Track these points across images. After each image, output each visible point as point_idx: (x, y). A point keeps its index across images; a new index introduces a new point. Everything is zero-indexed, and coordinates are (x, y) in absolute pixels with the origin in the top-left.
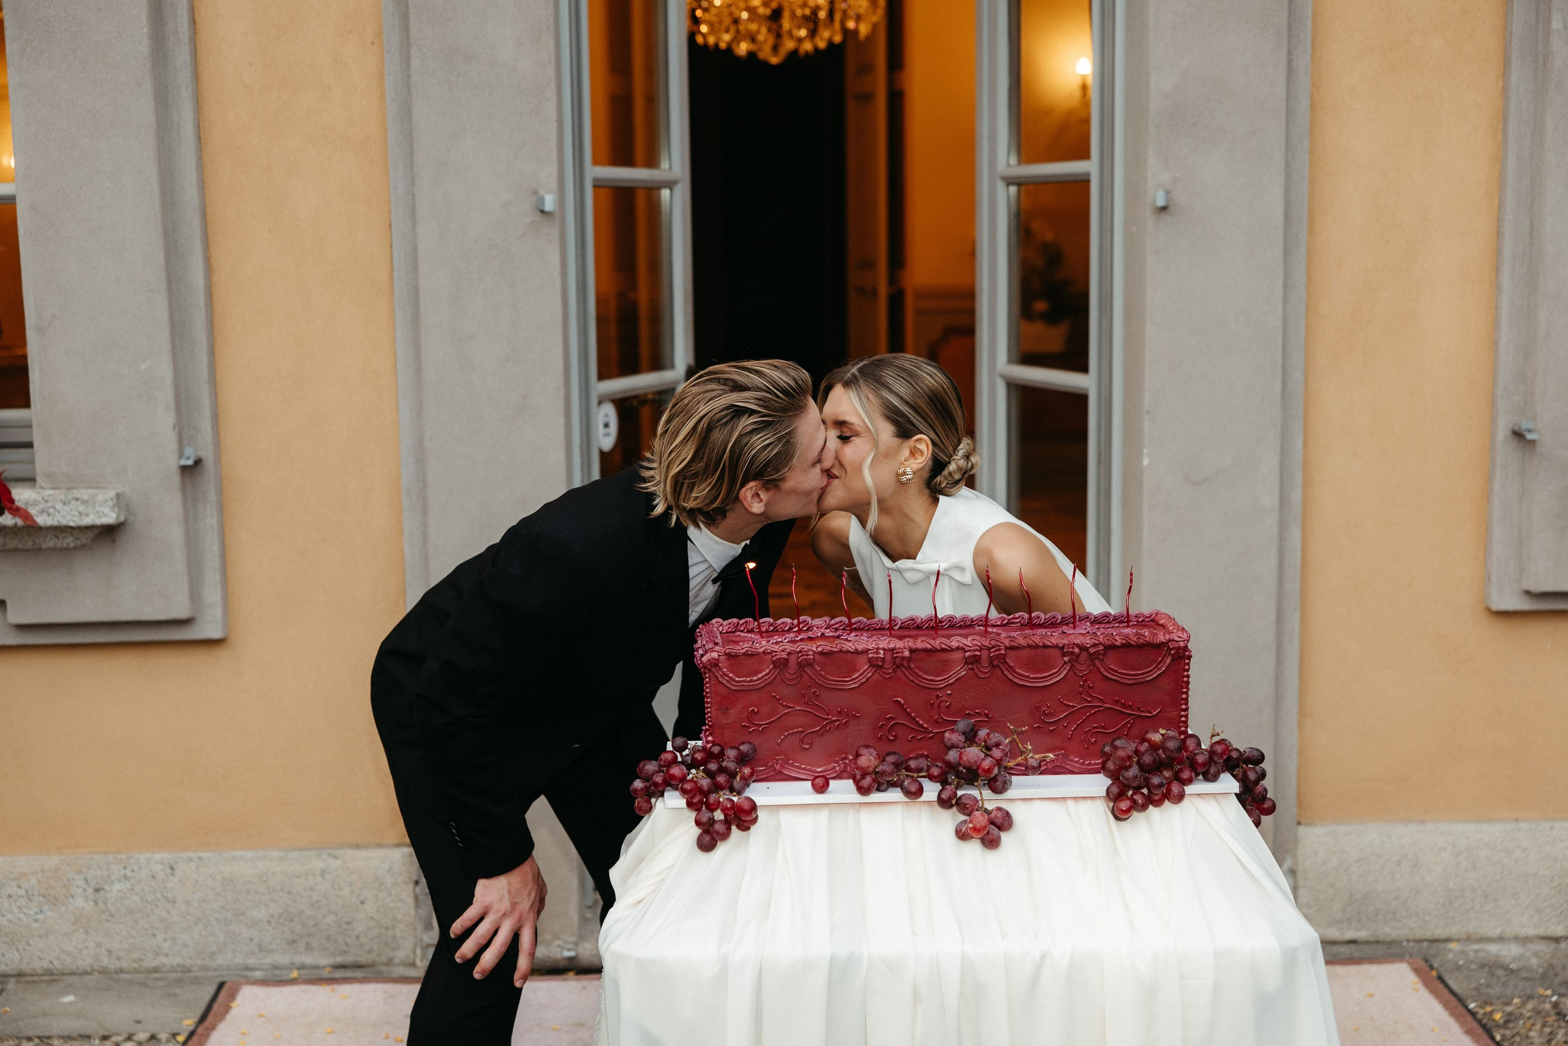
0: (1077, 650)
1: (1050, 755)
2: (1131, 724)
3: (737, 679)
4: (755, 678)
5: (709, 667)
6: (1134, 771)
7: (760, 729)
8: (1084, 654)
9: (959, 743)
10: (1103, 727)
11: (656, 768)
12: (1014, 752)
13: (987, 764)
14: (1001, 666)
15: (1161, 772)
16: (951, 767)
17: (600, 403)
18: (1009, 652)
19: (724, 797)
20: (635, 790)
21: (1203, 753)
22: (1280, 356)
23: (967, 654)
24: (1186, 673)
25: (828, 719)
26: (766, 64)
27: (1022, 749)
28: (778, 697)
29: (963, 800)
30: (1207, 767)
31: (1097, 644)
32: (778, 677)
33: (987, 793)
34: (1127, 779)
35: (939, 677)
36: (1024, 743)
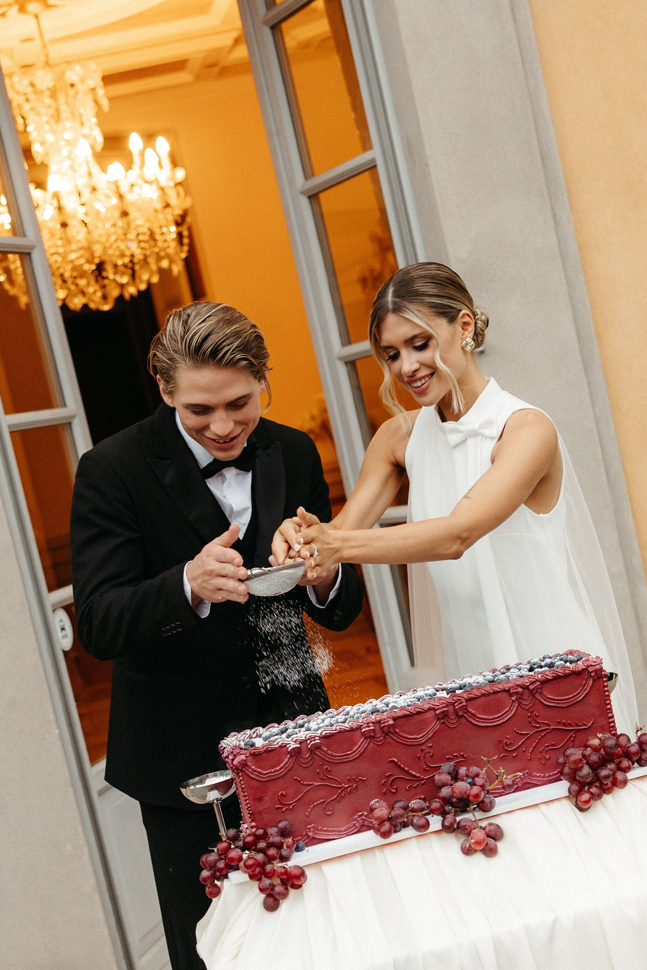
0: (520, 690)
1: (519, 773)
2: (574, 738)
3: (264, 772)
4: (277, 768)
5: (240, 768)
6: (586, 770)
7: (291, 807)
8: (526, 691)
9: (448, 781)
10: (553, 745)
11: (217, 858)
12: (491, 778)
13: (475, 790)
14: (465, 715)
15: (606, 766)
16: (446, 801)
17: (54, 611)
18: (469, 703)
19: (278, 865)
20: (205, 880)
21: (634, 745)
22: (599, 450)
23: (438, 712)
24: (606, 689)
25: (341, 788)
26: (98, 312)
27: (497, 774)
28: (299, 779)
29: (463, 824)
30: (640, 755)
31: (534, 682)
32: (296, 763)
33: (479, 815)
34: (582, 777)
35: (419, 735)
36: (497, 769)
